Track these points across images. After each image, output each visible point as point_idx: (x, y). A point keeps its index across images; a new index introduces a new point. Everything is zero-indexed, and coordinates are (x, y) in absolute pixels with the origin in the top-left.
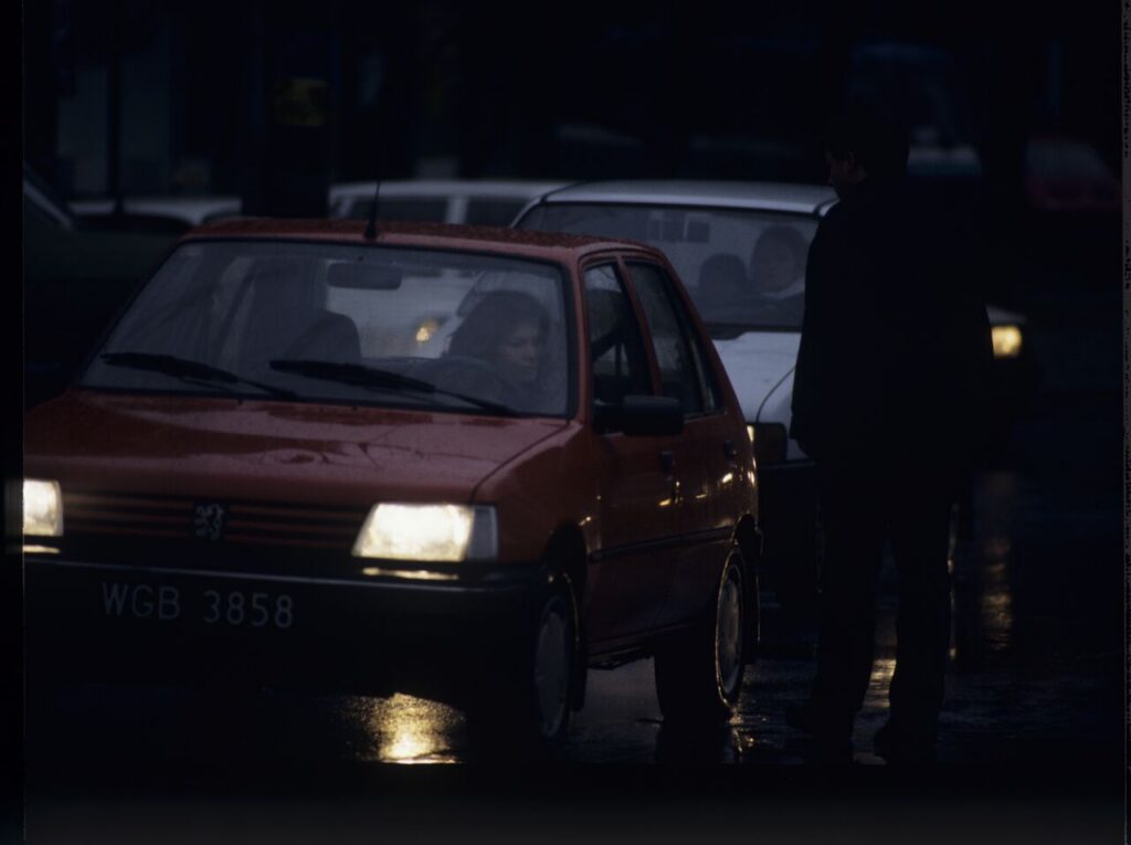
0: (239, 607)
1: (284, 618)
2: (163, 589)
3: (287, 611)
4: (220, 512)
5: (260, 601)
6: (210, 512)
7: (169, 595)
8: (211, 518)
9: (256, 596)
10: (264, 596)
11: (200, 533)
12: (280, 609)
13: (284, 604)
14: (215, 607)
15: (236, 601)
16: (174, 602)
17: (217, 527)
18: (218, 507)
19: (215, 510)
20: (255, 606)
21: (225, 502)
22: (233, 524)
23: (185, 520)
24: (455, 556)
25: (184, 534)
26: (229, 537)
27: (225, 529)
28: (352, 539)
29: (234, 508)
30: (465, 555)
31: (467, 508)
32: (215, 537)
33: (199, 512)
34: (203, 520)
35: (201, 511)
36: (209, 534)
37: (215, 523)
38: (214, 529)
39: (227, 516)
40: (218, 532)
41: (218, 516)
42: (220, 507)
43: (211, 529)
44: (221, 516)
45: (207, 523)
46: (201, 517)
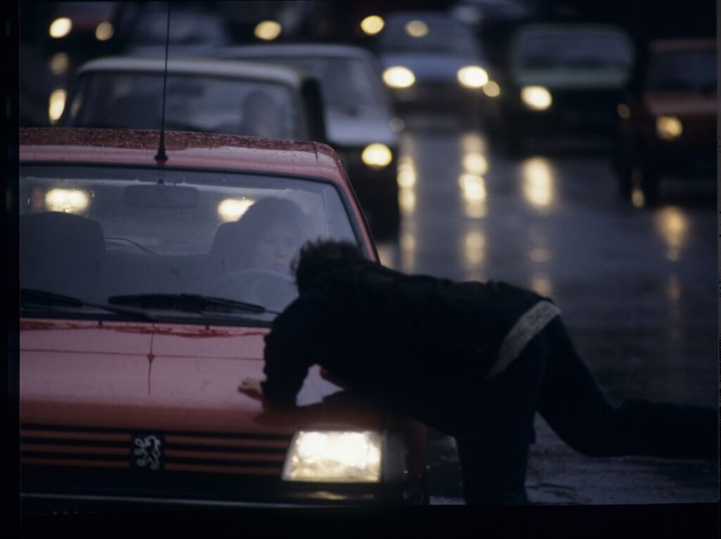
4: (157, 442)
6: (148, 443)
8: (149, 449)
11: (141, 463)
17: (156, 457)
18: (154, 437)
19: (152, 441)
21: (160, 433)
22: (169, 453)
23: (125, 451)
24: (373, 477)
25: (126, 464)
26: (169, 466)
27: (163, 459)
28: (281, 465)
29: (170, 439)
30: (382, 476)
31: (380, 432)
32: (155, 466)
33: (137, 443)
34: (143, 451)
35: (139, 442)
36: (149, 464)
37: (154, 454)
38: (154, 459)
39: (164, 446)
40: (157, 461)
41: (156, 447)
42: (157, 438)
43: (150, 459)
44: (159, 447)
45: (146, 454)
46: (140, 448)
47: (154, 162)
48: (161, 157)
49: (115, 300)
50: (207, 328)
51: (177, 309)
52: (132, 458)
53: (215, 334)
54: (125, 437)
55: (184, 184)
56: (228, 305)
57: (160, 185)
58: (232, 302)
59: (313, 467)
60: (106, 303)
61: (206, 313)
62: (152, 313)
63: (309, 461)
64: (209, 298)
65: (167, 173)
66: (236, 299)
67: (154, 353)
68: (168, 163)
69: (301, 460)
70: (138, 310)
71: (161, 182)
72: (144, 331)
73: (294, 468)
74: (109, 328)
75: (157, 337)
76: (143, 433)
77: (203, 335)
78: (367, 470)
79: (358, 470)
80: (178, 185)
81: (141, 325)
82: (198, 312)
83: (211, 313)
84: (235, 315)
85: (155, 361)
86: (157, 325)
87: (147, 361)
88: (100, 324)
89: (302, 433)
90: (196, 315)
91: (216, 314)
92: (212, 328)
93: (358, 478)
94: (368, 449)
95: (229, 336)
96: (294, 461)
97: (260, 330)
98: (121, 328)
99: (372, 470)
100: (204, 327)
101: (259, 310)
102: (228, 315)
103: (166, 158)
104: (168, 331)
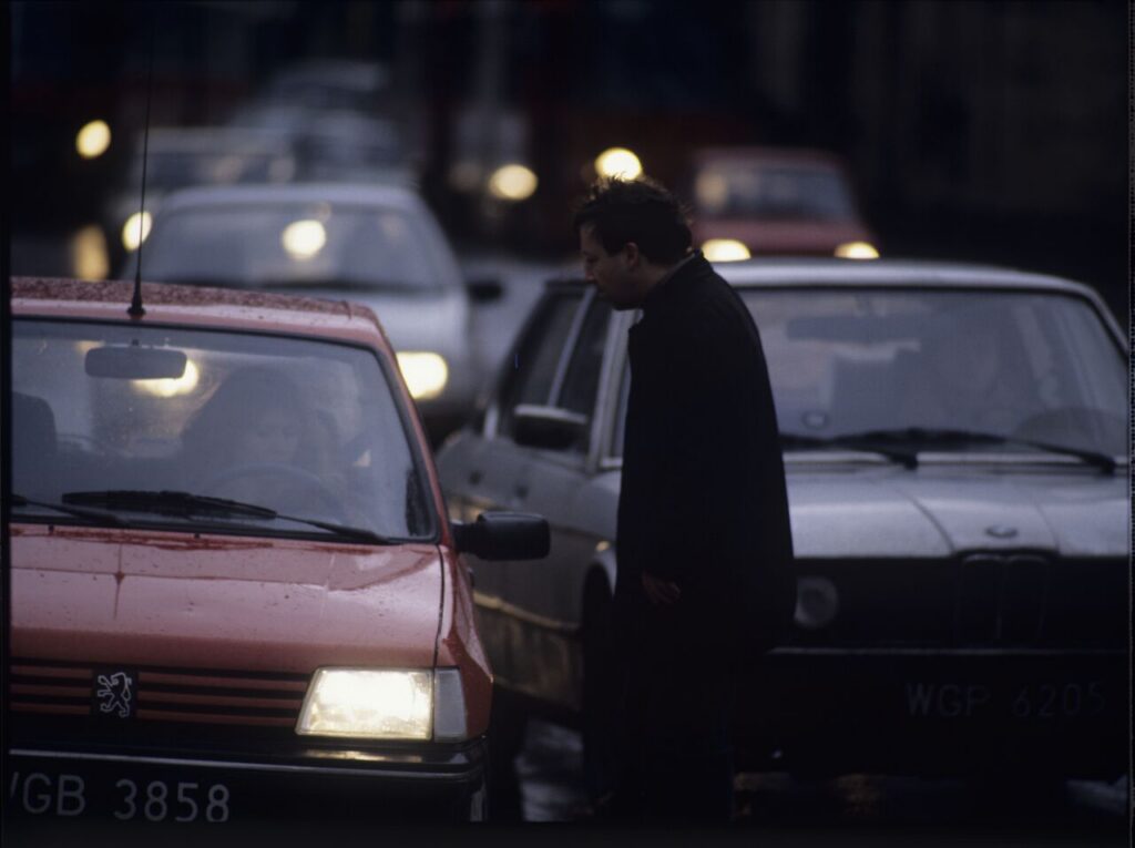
0: (161, 800)
1: (217, 812)
2: (63, 778)
3: (222, 803)
4: (128, 681)
5: (187, 792)
6: (116, 682)
7: (71, 786)
8: (117, 689)
9: (182, 786)
10: (194, 786)
11: (106, 708)
12: (214, 803)
13: (219, 795)
14: (129, 800)
15: (157, 792)
16: (77, 794)
17: (126, 700)
18: (123, 674)
19: (121, 679)
20: (181, 798)
21: (131, 669)
22: (143, 695)
23: (85, 692)
24: (420, 732)
25: (85, 710)
26: (141, 713)
27: (136, 703)
28: (295, 713)
29: (144, 676)
30: (433, 731)
31: (430, 673)
32: (124, 713)
33: (100, 681)
34: (108, 692)
35: (102, 680)
36: (117, 708)
37: (122, 695)
38: (123, 702)
39: (136, 686)
40: (128, 706)
41: (126, 687)
42: (128, 676)
43: (118, 703)
44: (130, 686)
45: (113, 696)
46: (104, 687)
47: (127, 317)
48: (136, 310)
49: (72, 498)
50: (197, 536)
51: (156, 512)
52: (94, 701)
53: (207, 546)
54: (86, 673)
55: (167, 347)
56: (227, 507)
57: (135, 347)
58: (231, 503)
59: (338, 718)
60: (59, 502)
61: (195, 518)
62: (123, 516)
63: (333, 711)
64: (199, 497)
65: (143, 330)
66: (238, 499)
67: (124, 570)
68: (145, 318)
69: (322, 707)
70: (103, 512)
71: (135, 343)
72: (109, 539)
73: (314, 719)
74: (62, 534)
75: (128, 550)
76: (109, 668)
77: (192, 547)
78: (412, 723)
79: (403, 723)
80: (156, 347)
81: (106, 531)
82: (185, 516)
83: (201, 518)
84: (236, 521)
85: (126, 580)
86: (126, 531)
87: (113, 579)
88: (51, 529)
89: (324, 672)
90: (182, 521)
91: (208, 519)
92: (203, 536)
93: (399, 733)
94: (414, 694)
95: (226, 549)
96: (313, 709)
97: (268, 540)
98: (78, 535)
99: (418, 723)
100: (192, 536)
101: (268, 514)
102: (225, 521)
103: (142, 312)
104: (143, 541)
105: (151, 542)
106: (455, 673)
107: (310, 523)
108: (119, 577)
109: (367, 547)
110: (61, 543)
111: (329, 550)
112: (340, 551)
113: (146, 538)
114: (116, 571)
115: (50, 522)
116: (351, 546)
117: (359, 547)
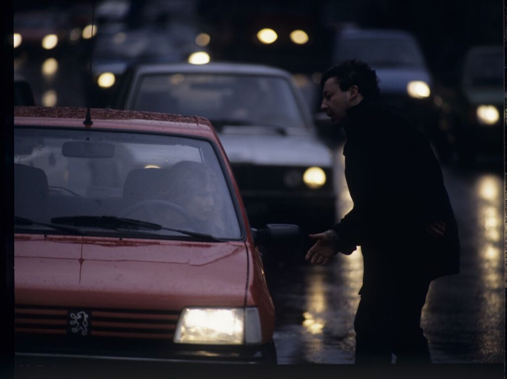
4: (86, 316)
6: (80, 317)
8: (81, 321)
11: (75, 330)
17: (85, 326)
18: (84, 313)
19: (82, 315)
21: (88, 310)
22: (94, 323)
23: (64, 322)
24: (238, 341)
25: (64, 331)
26: (94, 333)
27: (90, 328)
28: (173, 332)
29: (95, 314)
30: (244, 340)
31: (242, 310)
32: (84, 333)
33: (71, 316)
34: (76, 322)
35: (73, 316)
37: (83, 324)
38: (83, 327)
39: (91, 319)
40: (86, 329)
41: (85, 319)
42: (86, 313)
43: (81, 328)
44: (87, 319)
45: (78, 324)
46: (74, 320)
47: (84, 126)
48: (88, 122)
49: (56, 220)
50: (121, 239)
51: (100, 227)
52: (69, 327)
53: (126, 244)
54: (64, 312)
55: (104, 141)
56: (135, 224)
57: (87, 141)
58: (139, 222)
59: (196, 334)
60: (50, 223)
61: (119, 229)
62: (82, 229)
63: (193, 330)
64: (122, 219)
65: (92, 133)
67: (84, 257)
68: (93, 126)
69: (187, 328)
70: (73, 227)
71: (88, 139)
72: (76, 242)
73: (183, 334)
74: (51, 239)
76: (76, 309)
77: (118, 244)
78: (234, 336)
79: (228, 336)
80: (99, 142)
81: (74, 237)
82: (115, 229)
83: (123, 230)
84: (141, 231)
85: (84, 263)
86: (85, 237)
87: (78, 263)
88: (45, 236)
89: (188, 310)
90: (113, 231)
91: (127, 230)
92: (124, 239)
93: (227, 341)
94: (235, 321)
95: (136, 246)
96: (183, 329)
97: (158, 241)
98: (60, 240)
99: (237, 336)
100: (118, 239)
101: (157, 227)
102: (135, 231)
103: (91, 123)
104: (93, 242)
105: (98, 243)
106: (256, 309)
107: (179, 231)
108: (81, 261)
109: (209, 244)
110: (51, 244)
111: (190, 245)
112: (196, 246)
113: (95, 241)
114: (80, 257)
115: (46, 233)
116: (201, 243)
117: (205, 243)
